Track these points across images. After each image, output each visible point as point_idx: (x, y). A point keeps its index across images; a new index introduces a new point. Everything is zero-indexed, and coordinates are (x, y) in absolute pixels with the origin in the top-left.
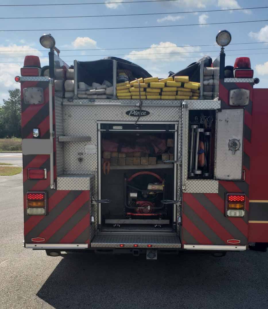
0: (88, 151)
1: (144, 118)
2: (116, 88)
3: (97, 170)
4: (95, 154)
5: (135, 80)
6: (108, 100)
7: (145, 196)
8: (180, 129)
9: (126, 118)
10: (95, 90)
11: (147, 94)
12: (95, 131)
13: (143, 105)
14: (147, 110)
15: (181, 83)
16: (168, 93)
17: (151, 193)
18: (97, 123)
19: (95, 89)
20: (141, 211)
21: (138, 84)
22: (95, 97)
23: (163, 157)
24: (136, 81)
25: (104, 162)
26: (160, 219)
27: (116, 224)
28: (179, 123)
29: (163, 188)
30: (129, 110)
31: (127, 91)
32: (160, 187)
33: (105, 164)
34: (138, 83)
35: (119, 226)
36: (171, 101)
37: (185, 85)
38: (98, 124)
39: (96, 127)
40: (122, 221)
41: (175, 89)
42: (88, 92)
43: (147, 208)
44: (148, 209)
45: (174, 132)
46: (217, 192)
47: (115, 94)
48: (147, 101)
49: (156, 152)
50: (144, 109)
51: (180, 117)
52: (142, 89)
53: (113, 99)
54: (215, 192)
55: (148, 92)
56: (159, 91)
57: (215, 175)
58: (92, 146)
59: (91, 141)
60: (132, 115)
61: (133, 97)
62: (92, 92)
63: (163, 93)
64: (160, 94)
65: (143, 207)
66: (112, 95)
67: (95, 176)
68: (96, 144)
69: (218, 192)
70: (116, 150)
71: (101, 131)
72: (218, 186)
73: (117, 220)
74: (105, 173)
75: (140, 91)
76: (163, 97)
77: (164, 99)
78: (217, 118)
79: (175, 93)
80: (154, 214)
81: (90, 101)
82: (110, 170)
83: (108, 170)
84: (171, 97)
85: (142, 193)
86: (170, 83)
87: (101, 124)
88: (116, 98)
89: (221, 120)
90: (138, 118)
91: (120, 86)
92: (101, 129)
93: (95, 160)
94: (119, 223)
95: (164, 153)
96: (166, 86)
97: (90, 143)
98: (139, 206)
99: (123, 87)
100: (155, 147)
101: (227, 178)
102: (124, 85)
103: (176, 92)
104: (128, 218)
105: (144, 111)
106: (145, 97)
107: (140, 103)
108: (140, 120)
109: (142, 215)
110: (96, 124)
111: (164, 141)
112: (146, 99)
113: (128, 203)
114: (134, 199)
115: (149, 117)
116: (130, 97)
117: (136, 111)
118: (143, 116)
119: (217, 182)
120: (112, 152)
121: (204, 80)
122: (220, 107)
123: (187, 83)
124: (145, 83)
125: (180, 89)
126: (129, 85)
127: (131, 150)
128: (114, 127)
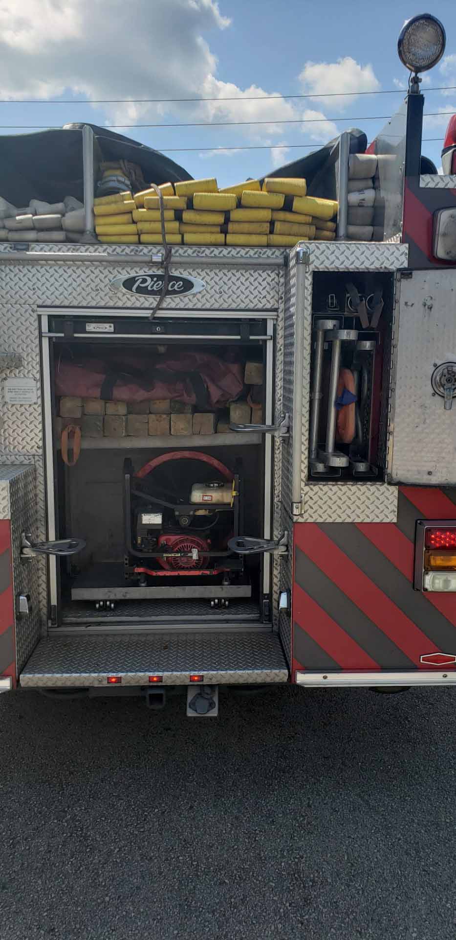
0: (12, 395)
1: (177, 300)
2: (93, 211)
3: (40, 451)
4: (36, 406)
5: (150, 187)
6: (70, 245)
7: (185, 522)
8: (280, 333)
9: (124, 299)
10: (30, 216)
11: (185, 228)
12: (33, 337)
13: (173, 259)
14: (185, 275)
15: (284, 196)
16: (246, 227)
17: (201, 512)
18: (39, 313)
19: (32, 214)
20: (174, 565)
21: (157, 197)
22: (32, 235)
23: (232, 413)
24: (152, 190)
25: (65, 427)
26: (226, 583)
27: (101, 600)
28: (278, 316)
29: (233, 499)
30: (133, 274)
31: (126, 218)
32: (225, 494)
33: (65, 435)
34: (157, 195)
35: (112, 605)
36: (256, 250)
37: (297, 204)
38: (39, 317)
39: (36, 324)
40: (119, 593)
41: (266, 214)
42: (9, 223)
43: (189, 555)
44: (191, 557)
45: (265, 341)
46: (393, 518)
47: (89, 226)
48: (185, 249)
49: (214, 400)
50: (176, 273)
51: (281, 298)
52: (170, 214)
53: (84, 244)
54: (387, 520)
55: (186, 223)
56: (220, 219)
57: (389, 471)
58: (25, 380)
59: (22, 368)
60: (140, 290)
61: (144, 238)
62: (21, 221)
63: (231, 227)
64: (224, 231)
65: (177, 552)
66: (82, 232)
67: (35, 470)
68: (38, 376)
69: (395, 520)
70: (97, 392)
71: (50, 338)
72: (396, 502)
73: (106, 590)
74: (65, 458)
75: (163, 220)
76: (230, 238)
77: (234, 246)
78: (397, 297)
79: (266, 227)
80: (208, 572)
81: (15, 249)
82: (81, 450)
83: (76, 451)
84: (255, 239)
85: (177, 513)
86: (254, 195)
87: (50, 317)
88: (94, 241)
89: (410, 304)
90: (158, 299)
91: (106, 205)
92: (50, 331)
93: (36, 422)
94: (112, 597)
95: (235, 402)
96: (239, 205)
97: (19, 372)
98: (166, 549)
99: (113, 208)
100: (209, 384)
101: (425, 479)
102: (116, 202)
103: (268, 225)
104: (136, 584)
105: (177, 279)
106: (177, 238)
107: (163, 255)
108: (164, 305)
109: (175, 573)
110: (35, 315)
111: (235, 368)
112: (183, 243)
113: (137, 542)
114: (152, 530)
115: (191, 297)
116: (135, 238)
117: (152, 280)
118: (174, 292)
119: (394, 490)
120: (85, 399)
121: (349, 191)
122: (406, 265)
123: (301, 197)
124: (180, 196)
125: (282, 215)
126: (133, 201)
127: (141, 395)
128: (90, 327)
